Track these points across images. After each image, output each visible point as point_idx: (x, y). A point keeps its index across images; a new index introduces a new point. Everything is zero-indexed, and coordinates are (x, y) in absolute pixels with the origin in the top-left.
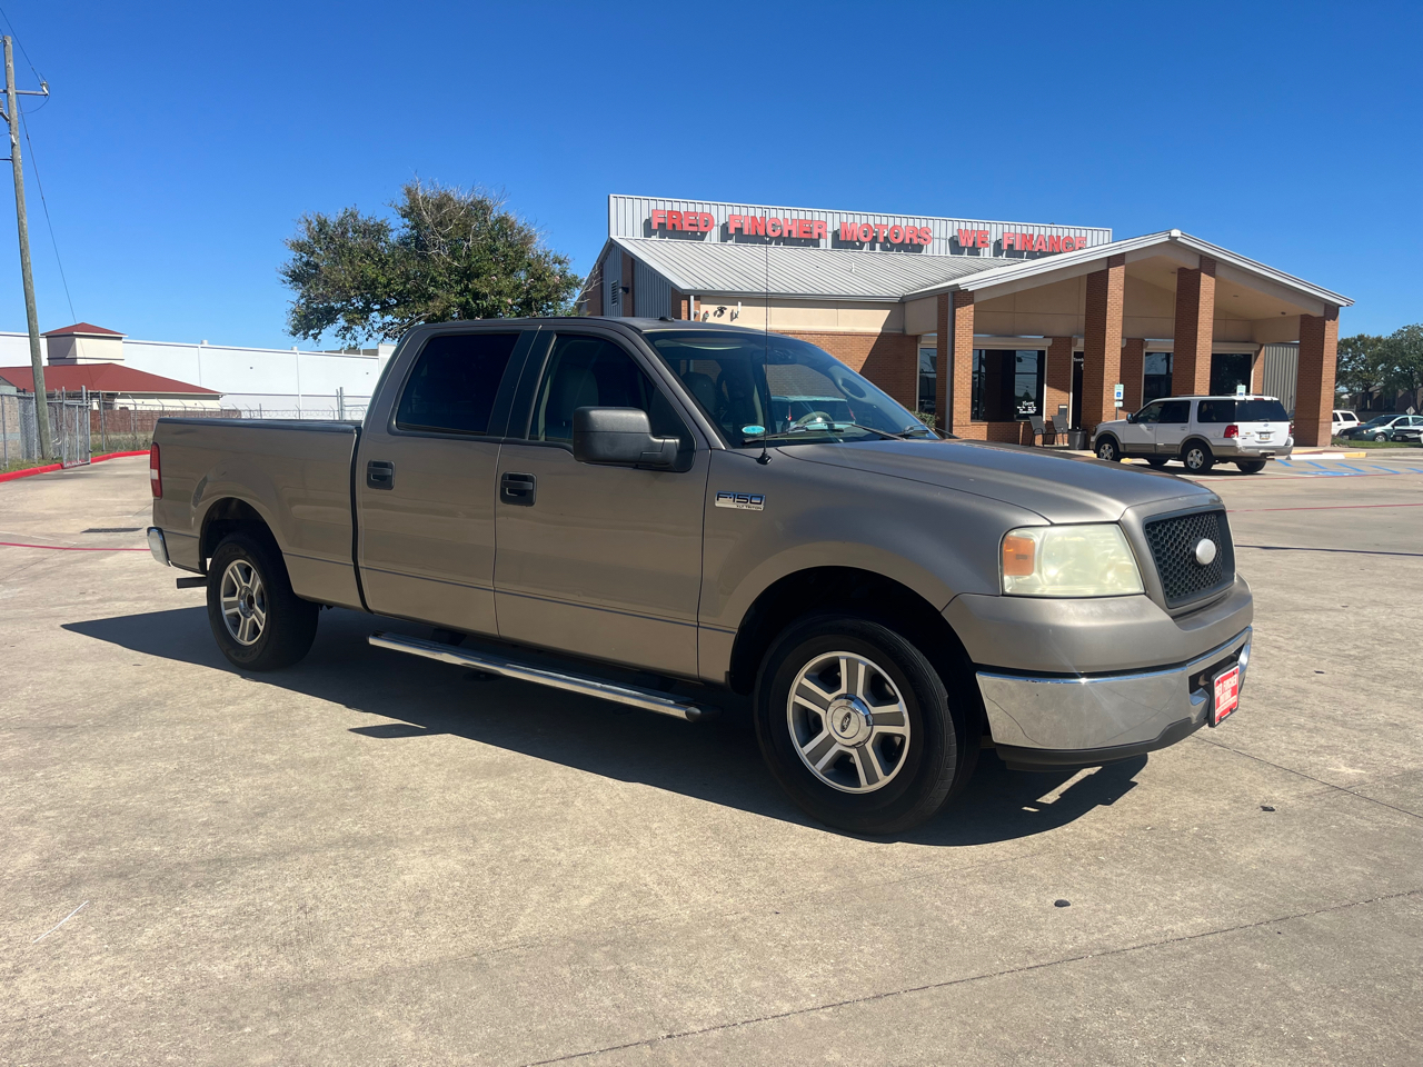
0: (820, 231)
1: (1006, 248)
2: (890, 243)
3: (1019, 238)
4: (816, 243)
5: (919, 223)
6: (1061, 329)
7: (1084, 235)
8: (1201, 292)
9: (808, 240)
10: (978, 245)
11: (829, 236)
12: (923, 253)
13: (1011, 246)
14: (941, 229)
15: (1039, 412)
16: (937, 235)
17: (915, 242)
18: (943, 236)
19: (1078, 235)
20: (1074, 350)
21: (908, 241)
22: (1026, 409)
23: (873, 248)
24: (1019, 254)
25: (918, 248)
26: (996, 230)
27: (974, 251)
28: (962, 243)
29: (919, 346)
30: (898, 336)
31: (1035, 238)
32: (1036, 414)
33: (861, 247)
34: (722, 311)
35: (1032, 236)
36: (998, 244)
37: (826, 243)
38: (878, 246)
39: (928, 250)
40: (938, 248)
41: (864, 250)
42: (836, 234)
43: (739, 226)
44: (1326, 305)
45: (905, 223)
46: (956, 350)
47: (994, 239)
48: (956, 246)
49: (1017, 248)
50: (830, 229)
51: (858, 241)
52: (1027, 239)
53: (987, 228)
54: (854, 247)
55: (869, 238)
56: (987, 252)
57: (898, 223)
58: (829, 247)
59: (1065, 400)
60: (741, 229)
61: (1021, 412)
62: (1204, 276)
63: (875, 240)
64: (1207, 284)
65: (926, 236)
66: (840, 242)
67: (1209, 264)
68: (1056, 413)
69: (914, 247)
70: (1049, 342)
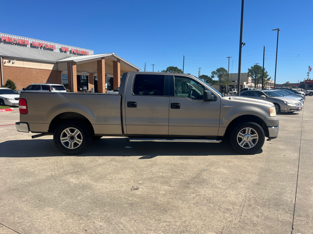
0: (27, 43)
1: (72, 52)
2: (45, 48)
3: (75, 50)
4: (26, 46)
5: (52, 44)
6: (91, 71)
7: (88, 51)
8: (118, 66)
9: (24, 45)
10: (66, 51)
11: (30, 44)
12: (54, 51)
13: (73, 52)
14: (58, 46)
15: (88, 89)
16: (56, 47)
17: (52, 48)
18: (58, 48)
19: (87, 51)
20: (94, 76)
21: (50, 48)
22: (85, 88)
23: (41, 49)
24: (75, 54)
25: (52, 50)
26: (70, 48)
27: (65, 52)
28: (63, 50)
29: (62, 73)
30: (56, 71)
31: (78, 51)
32: (87, 89)
33: (38, 48)
34: (10, 61)
35: (78, 50)
36: (71, 51)
37: (29, 46)
38: (42, 48)
39: (55, 51)
40: (57, 50)
41: (39, 49)
42: (31, 44)
43: (5, 39)
44: (137, 70)
45: (49, 44)
46: (73, 75)
47: (69, 50)
48: (61, 50)
49: (75, 52)
50: (29, 43)
51: (37, 46)
52: (77, 51)
53: (68, 47)
54: (36, 48)
55: (40, 46)
56: (68, 53)
57: (47, 43)
58: (30, 47)
59: (93, 87)
60: (5, 40)
61: (84, 89)
62: (118, 63)
63: (41, 47)
64: (119, 64)
65: (54, 47)
66: (32, 46)
67: (119, 60)
68: (91, 89)
69: (51, 49)
70: (89, 74)
